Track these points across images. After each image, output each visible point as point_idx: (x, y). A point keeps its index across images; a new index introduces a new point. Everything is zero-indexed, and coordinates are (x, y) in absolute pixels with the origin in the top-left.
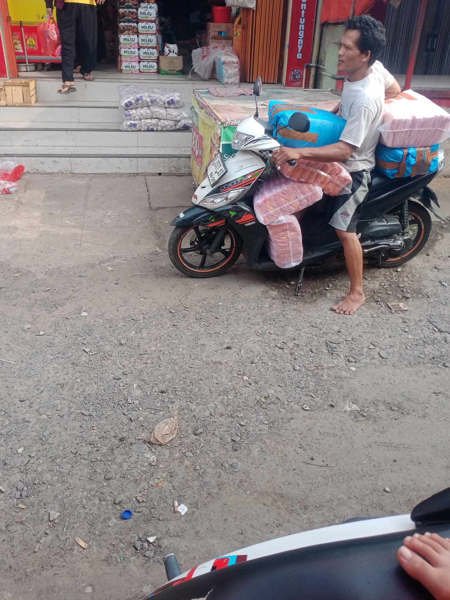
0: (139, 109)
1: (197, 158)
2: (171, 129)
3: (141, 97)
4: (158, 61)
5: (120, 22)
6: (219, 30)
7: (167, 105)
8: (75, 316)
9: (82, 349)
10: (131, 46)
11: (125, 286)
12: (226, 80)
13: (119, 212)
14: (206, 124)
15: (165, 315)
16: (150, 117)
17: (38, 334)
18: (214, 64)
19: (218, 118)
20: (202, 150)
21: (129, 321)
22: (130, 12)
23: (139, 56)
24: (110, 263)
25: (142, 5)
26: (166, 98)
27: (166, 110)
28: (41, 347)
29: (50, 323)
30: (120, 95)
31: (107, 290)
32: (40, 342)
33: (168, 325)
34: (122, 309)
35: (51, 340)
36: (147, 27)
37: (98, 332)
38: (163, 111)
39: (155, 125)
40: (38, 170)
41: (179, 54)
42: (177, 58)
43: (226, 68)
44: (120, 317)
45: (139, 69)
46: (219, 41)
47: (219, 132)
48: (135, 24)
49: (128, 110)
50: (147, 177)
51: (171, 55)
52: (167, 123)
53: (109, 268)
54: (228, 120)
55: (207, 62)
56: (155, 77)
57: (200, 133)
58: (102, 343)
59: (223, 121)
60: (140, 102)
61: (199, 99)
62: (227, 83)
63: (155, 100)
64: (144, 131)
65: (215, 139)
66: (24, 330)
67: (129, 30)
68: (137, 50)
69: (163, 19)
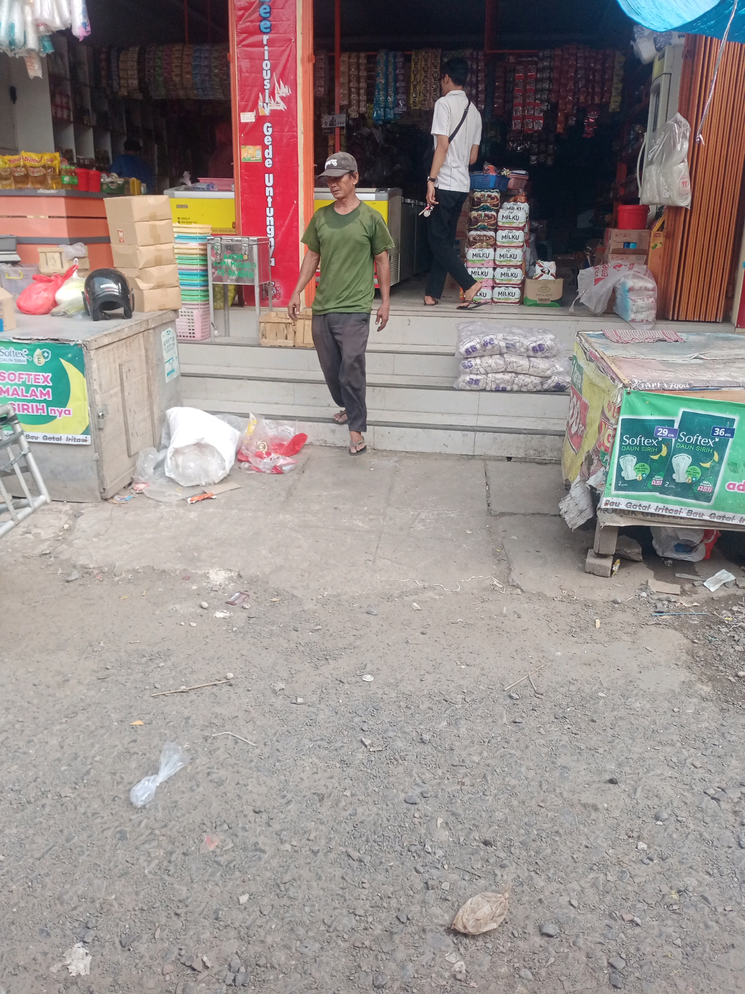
0: (486, 358)
1: (574, 440)
2: (535, 390)
3: (492, 339)
4: (522, 286)
5: (470, 230)
6: (627, 239)
7: (531, 354)
8: (354, 680)
9: (358, 739)
10: (483, 264)
11: (437, 639)
12: (632, 316)
13: (438, 515)
14: (595, 385)
15: (500, 701)
16: (503, 370)
17: (294, 701)
18: (614, 291)
19: (617, 376)
20: (584, 425)
21: (439, 702)
22: (486, 215)
23: (493, 279)
24: (415, 597)
25: (506, 205)
26: (531, 342)
27: (529, 360)
28: (296, 724)
29: (313, 686)
30: (459, 336)
31: (407, 642)
32: (295, 715)
33: (505, 720)
34: (429, 678)
35: (312, 714)
36: (511, 237)
37: (387, 712)
38: (524, 362)
39: (508, 381)
40: (325, 442)
41: (557, 275)
42: (554, 281)
43: (633, 298)
44: (425, 692)
45: (492, 299)
46: (624, 256)
47: (619, 400)
48: (492, 233)
49: (469, 360)
50: (488, 462)
51: (545, 277)
52: (528, 380)
53: (415, 604)
54: (636, 381)
55: (604, 288)
56: (516, 309)
57: (584, 399)
58: (391, 734)
59: (626, 382)
60: (489, 347)
61: (587, 345)
62: (633, 320)
63: (513, 345)
64: (491, 391)
65: (610, 410)
66: (274, 692)
67: (482, 241)
68: (491, 270)
69: (535, 224)
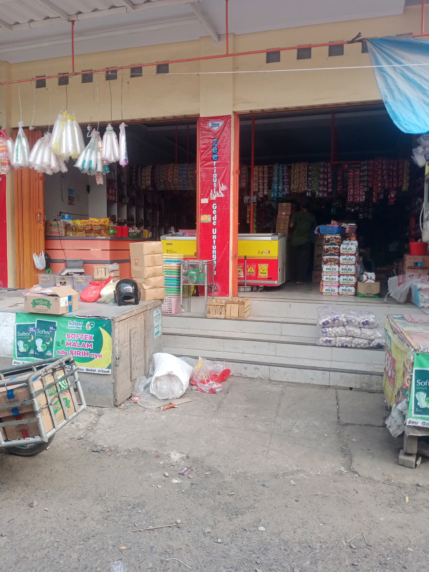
0: (335, 328)
1: (389, 379)
2: (365, 347)
3: (338, 317)
4: (356, 286)
5: (325, 255)
6: (416, 261)
7: (362, 326)
8: (253, 529)
9: (254, 569)
10: (332, 274)
11: (305, 505)
12: (422, 305)
13: (308, 423)
15: (344, 549)
16: (345, 335)
17: (216, 541)
18: (410, 289)
19: (411, 344)
20: (395, 372)
21: (305, 547)
22: (334, 248)
23: (339, 282)
24: (292, 476)
25: (345, 242)
26: (361, 319)
27: (361, 330)
28: (217, 556)
29: (228, 532)
30: (319, 315)
31: (287, 506)
32: (216, 550)
33: (347, 563)
34: (299, 531)
35: (226, 550)
36: (348, 259)
37: (273, 552)
38: (357, 331)
39: (349, 342)
40: (241, 374)
41: (376, 280)
42: (374, 284)
43: (422, 294)
44: (297, 540)
45: (338, 292)
46: (415, 270)
47: (412, 358)
48: (337, 257)
49: (325, 328)
50: (338, 390)
51: (369, 281)
52: (360, 341)
53: (292, 481)
54: (422, 347)
55: (404, 288)
56: (353, 299)
57: (393, 356)
58: (274, 567)
59: (416, 348)
60: (337, 321)
61: (393, 324)
62: (423, 307)
63: (351, 321)
64: (339, 347)
65: (407, 364)
66: (204, 534)
67: (331, 261)
68: (337, 277)
69: (362, 251)
